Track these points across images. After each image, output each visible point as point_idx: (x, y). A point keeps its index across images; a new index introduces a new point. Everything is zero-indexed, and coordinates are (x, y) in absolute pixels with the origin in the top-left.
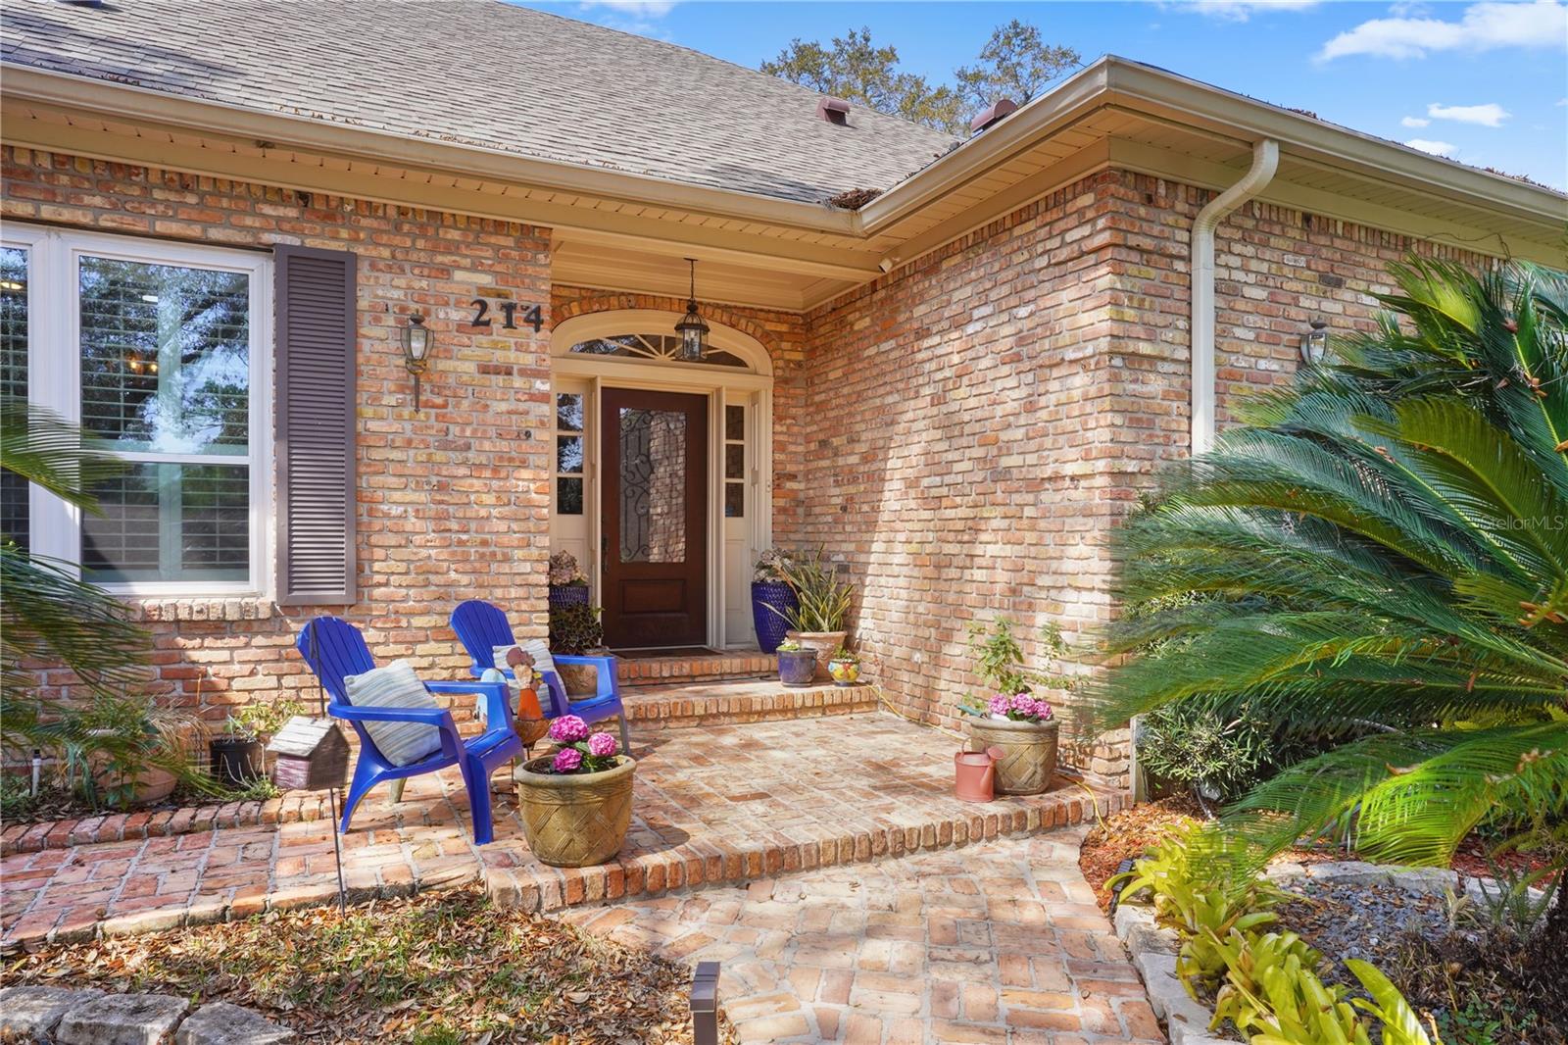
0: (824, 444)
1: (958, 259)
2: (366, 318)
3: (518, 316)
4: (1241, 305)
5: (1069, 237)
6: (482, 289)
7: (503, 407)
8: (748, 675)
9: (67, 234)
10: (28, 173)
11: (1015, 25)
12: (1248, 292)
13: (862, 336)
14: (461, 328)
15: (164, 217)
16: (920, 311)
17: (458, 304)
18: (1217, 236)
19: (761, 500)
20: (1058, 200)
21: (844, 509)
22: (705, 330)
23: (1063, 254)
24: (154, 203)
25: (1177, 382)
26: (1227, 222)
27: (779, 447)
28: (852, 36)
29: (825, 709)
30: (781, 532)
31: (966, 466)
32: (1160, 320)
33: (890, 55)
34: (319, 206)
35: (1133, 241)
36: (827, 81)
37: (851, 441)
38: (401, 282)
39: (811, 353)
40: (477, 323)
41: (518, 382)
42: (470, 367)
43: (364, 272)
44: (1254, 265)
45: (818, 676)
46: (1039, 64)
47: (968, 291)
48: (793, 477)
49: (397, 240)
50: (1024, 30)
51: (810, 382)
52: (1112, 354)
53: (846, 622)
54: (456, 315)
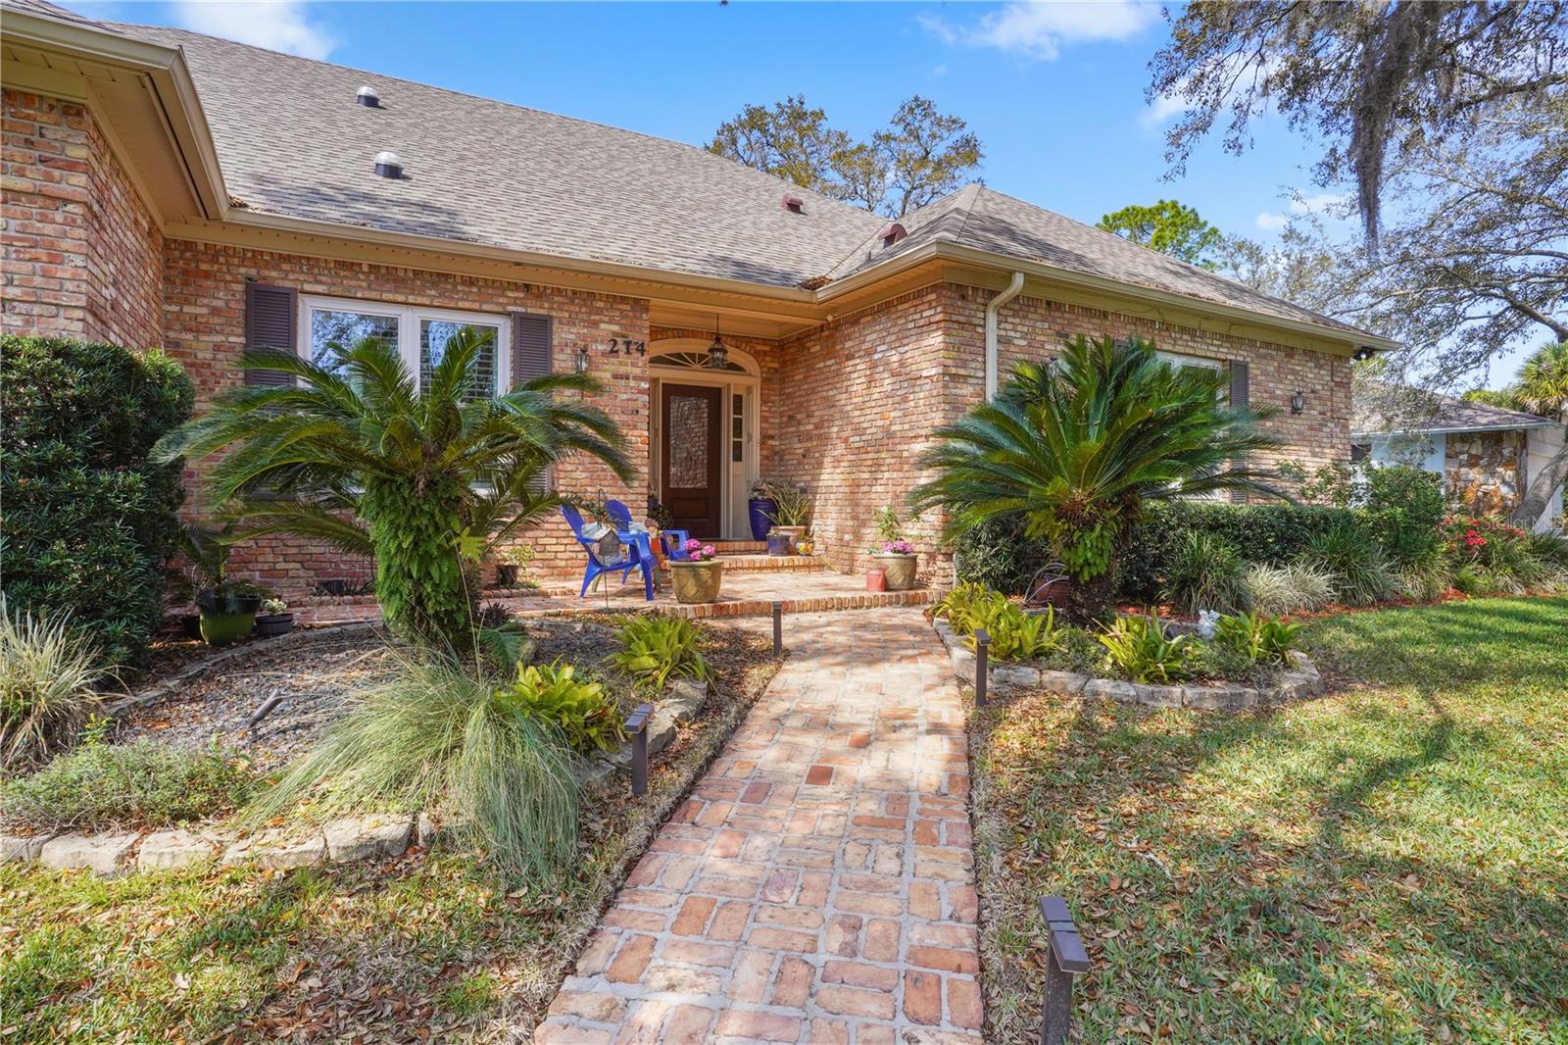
0: (791, 418)
1: (869, 318)
2: (557, 350)
3: (633, 347)
4: (1012, 349)
5: (925, 314)
6: (614, 333)
7: (625, 397)
8: (749, 552)
9: (415, 308)
10: (403, 280)
11: (917, 99)
12: (1016, 342)
13: (815, 356)
14: (603, 354)
15: (463, 299)
16: (849, 344)
17: (602, 342)
18: (999, 314)
19: (754, 453)
20: (919, 295)
21: (804, 456)
22: (725, 352)
23: (922, 322)
24: (458, 292)
25: (978, 388)
26: (1005, 307)
27: (764, 419)
28: (790, 100)
29: (794, 568)
30: (765, 471)
31: (874, 430)
32: (969, 357)
33: (820, 115)
34: (535, 291)
35: (954, 318)
36: (772, 136)
37: (808, 416)
38: (573, 330)
39: (784, 364)
40: (612, 351)
41: (632, 383)
42: (608, 375)
43: (556, 323)
44: (1020, 328)
45: (790, 551)
46: (935, 129)
47: (874, 336)
48: (772, 437)
49: (572, 308)
50: (923, 103)
51: (783, 381)
52: (944, 374)
53: (806, 521)
54: (601, 347)
